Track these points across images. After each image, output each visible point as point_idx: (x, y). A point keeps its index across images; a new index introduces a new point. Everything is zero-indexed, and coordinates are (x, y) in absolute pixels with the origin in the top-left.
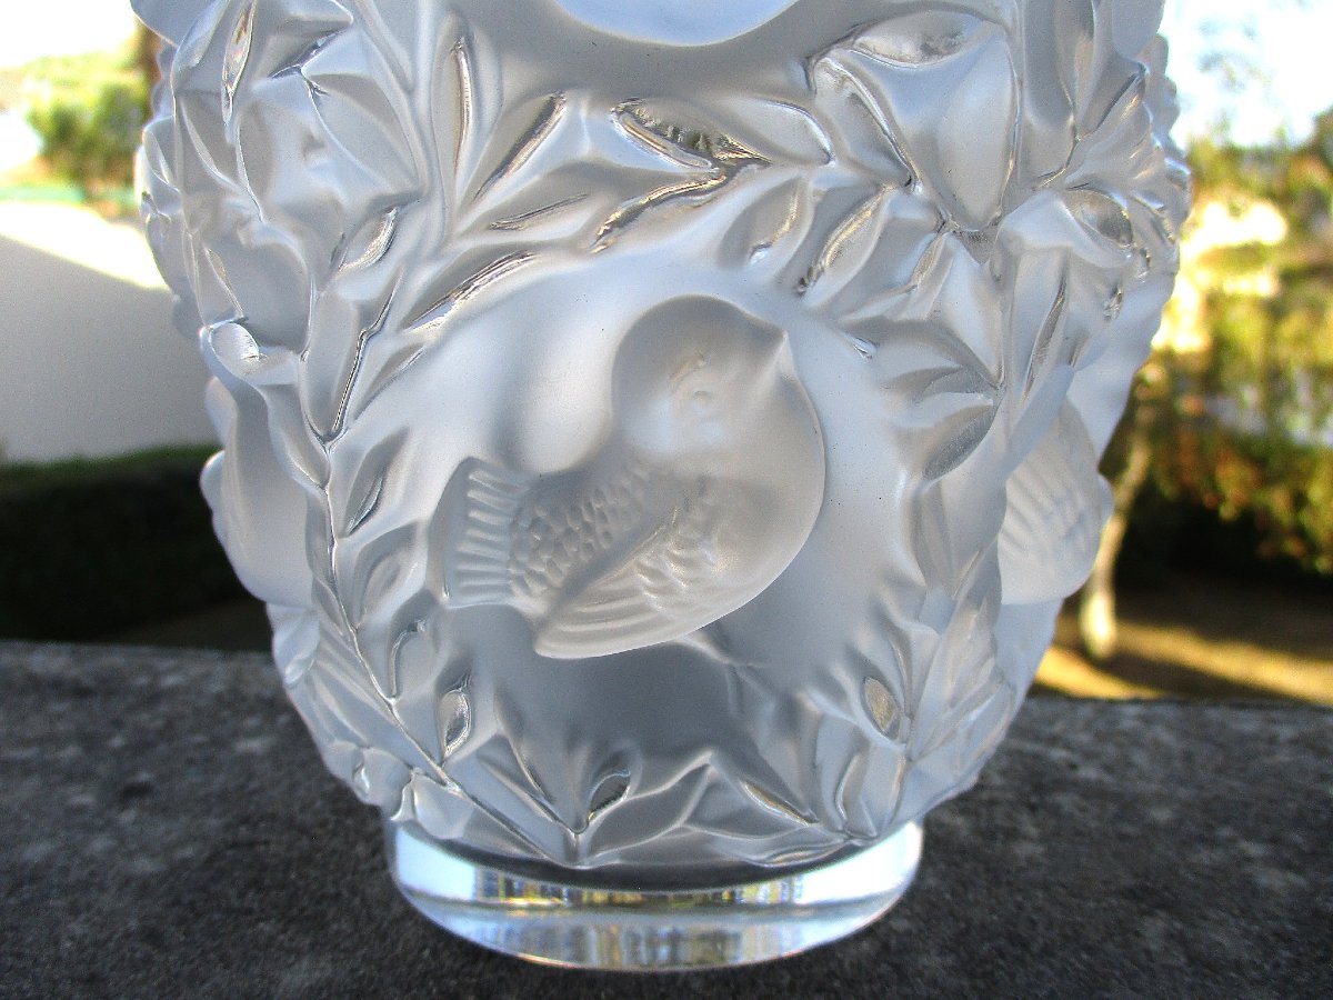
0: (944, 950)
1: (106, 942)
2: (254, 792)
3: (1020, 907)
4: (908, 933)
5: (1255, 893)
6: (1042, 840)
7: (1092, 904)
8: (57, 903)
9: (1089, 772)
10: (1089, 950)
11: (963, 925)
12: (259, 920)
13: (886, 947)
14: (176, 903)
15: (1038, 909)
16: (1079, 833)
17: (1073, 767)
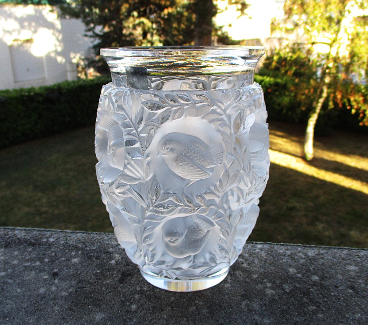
0: (208, 308)
1: (63, 310)
2: (79, 274)
3: (222, 299)
4: (202, 305)
5: (265, 295)
6: (231, 283)
7: (235, 298)
8: (51, 302)
9: (245, 265)
10: (232, 308)
11: (211, 303)
12: (89, 305)
13: (197, 308)
14: (73, 302)
15: (225, 299)
16: (238, 281)
17: (242, 263)
